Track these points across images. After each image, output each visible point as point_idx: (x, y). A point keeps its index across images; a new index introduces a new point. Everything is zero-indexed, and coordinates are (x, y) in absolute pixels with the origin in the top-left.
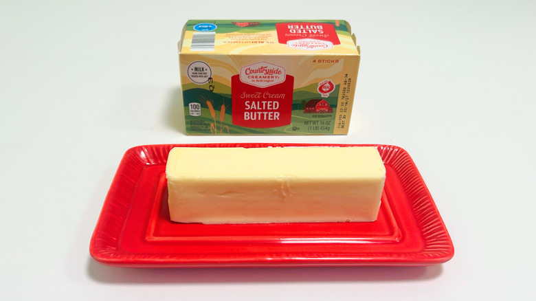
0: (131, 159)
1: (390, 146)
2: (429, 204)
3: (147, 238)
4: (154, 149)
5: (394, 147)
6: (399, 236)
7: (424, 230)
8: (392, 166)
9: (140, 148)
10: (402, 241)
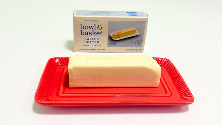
0: (51, 63)
1: (163, 58)
2: (182, 81)
3: (59, 95)
4: (61, 59)
5: (164, 59)
6: (169, 94)
7: (180, 91)
8: (164, 67)
9: (55, 59)
10: (171, 96)
